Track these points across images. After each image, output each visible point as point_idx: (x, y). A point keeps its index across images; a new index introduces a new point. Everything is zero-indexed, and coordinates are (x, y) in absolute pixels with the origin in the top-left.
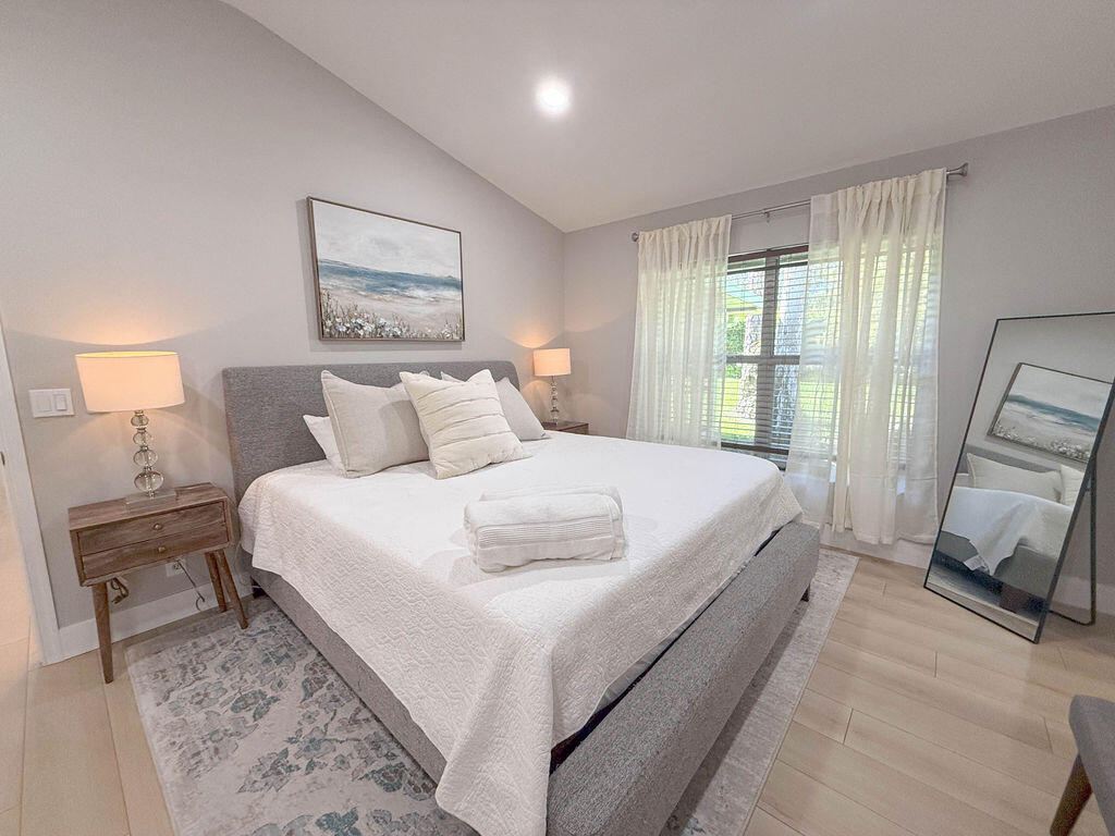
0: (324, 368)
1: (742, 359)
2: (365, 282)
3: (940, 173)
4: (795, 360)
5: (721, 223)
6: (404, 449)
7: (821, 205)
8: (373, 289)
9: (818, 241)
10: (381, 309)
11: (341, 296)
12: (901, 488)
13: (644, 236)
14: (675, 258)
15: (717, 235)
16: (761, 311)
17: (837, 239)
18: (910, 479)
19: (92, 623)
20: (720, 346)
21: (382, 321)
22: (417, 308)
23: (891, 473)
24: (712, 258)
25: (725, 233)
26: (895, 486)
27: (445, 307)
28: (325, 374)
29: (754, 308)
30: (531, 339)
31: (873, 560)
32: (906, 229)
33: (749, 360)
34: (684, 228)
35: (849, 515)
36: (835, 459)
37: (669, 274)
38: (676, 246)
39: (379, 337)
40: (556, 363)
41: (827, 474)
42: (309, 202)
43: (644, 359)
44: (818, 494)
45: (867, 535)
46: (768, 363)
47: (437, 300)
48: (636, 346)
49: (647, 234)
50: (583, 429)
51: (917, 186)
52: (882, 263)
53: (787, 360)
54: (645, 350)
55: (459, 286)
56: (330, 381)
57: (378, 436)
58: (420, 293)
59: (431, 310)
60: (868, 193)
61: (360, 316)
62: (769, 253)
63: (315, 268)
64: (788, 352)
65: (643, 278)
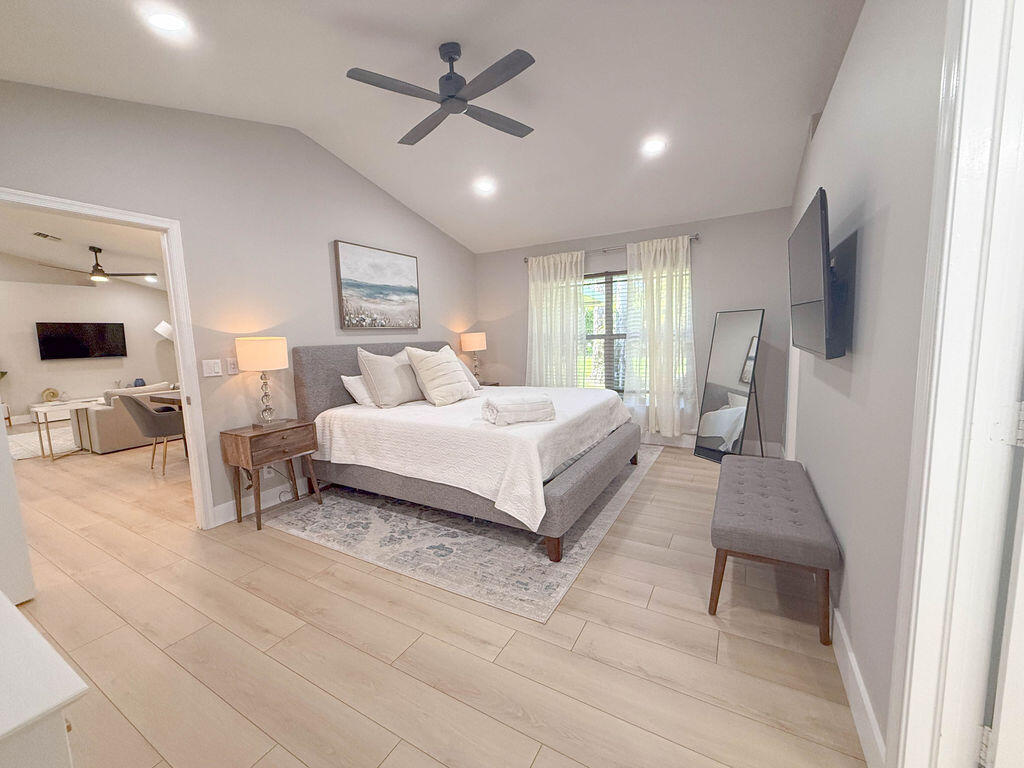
0: (358, 346)
1: (594, 337)
2: (367, 291)
3: (686, 239)
4: (624, 336)
5: (579, 255)
6: (410, 392)
7: (632, 249)
8: (370, 296)
9: (633, 269)
10: (376, 308)
11: (354, 301)
12: (682, 405)
13: (532, 261)
14: (552, 277)
15: (577, 262)
16: (604, 304)
17: (641, 269)
18: (686, 400)
19: (232, 503)
20: (582, 329)
21: (375, 316)
22: (394, 307)
23: (676, 395)
24: (575, 275)
25: (581, 261)
26: (679, 404)
27: (408, 306)
28: (359, 349)
29: (599, 302)
30: (458, 326)
31: (671, 447)
32: (674, 265)
33: (599, 337)
34: (557, 257)
35: (657, 424)
36: (648, 392)
37: (548, 284)
38: (552, 266)
39: (374, 326)
40: (477, 342)
41: (644, 402)
42: (336, 243)
43: (535, 338)
44: (640, 411)
45: (667, 432)
46: (610, 338)
47: (404, 302)
48: (529, 330)
49: (534, 259)
50: (497, 385)
51: (677, 242)
52: (664, 282)
53: (620, 336)
54: (535, 331)
55: (416, 292)
56: (363, 354)
57: (397, 385)
58: (395, 297)
59: (400, 308)
60: (655, 244)
61: (363, 313)
62: (607, 274)
63: (339, 284)
64: (622, 332)
65: (532, 286)
